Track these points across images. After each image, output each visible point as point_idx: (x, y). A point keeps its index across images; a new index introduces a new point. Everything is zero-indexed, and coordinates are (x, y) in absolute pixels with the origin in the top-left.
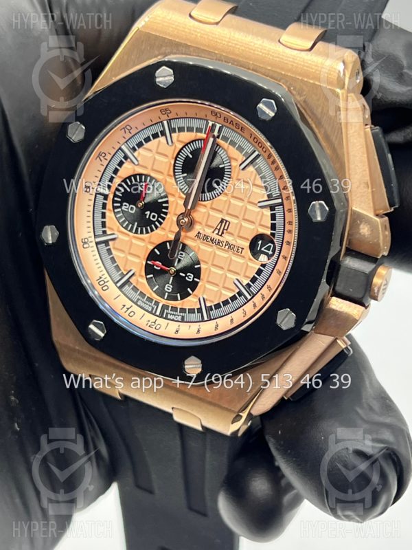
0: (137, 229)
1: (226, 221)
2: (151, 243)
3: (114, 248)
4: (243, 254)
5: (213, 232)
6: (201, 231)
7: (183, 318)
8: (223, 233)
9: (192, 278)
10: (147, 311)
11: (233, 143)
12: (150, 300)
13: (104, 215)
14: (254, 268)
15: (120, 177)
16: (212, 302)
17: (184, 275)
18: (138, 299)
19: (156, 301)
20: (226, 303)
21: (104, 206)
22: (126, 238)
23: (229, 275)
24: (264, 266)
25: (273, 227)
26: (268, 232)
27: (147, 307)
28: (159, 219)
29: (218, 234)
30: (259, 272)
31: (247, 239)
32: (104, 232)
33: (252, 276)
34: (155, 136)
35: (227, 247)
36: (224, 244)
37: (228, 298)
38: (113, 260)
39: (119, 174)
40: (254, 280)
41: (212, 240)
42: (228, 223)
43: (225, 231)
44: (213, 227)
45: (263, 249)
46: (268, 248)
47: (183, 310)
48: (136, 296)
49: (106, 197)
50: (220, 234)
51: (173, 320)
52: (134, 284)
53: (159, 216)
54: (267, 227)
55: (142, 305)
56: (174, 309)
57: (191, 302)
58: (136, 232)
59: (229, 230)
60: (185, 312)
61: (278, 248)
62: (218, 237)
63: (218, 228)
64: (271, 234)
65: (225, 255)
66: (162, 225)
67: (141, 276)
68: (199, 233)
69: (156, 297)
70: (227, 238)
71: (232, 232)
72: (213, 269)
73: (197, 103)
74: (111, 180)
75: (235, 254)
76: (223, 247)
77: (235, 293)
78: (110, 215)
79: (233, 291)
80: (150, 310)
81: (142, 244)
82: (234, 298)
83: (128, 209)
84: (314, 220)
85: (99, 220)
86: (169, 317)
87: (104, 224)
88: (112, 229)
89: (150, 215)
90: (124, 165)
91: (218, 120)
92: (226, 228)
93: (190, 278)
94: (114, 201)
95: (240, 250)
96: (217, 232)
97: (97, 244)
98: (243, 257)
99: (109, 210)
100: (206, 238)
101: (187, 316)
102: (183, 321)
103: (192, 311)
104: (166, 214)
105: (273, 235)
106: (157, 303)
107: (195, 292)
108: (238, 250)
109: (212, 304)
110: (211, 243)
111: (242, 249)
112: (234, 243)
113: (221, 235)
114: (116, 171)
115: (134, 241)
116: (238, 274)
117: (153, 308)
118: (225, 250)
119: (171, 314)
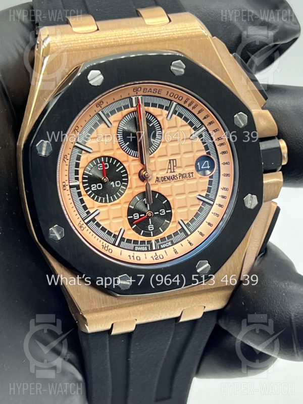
0: (110, 199)
1: (173, 160)
2: (125, 203)
3: (100, 220)
4: (194, 177)
5: (167, 172)
6: (158, 176)
7: (172, 242)
8: (174, 170)
9: (164, 212)
10: (145, 251)
11: (154, 105)
12: (143, 242)
13: (82, 201)
14: (206, 182)
15: (82, 168)
16: (187, 220)
17: (158, 213)
18: (134, 247)
19: (147, 241)
20: (197, 215)
21: (80, 194)
22: (106, 209)
23: (191, 196)
24: (211, 177)
25: (206, 148)
26: (204, 153)
27: (143, 249)
28: (123, 183)
29: (171, 172)
30: (210, 183)
31: (193, 165)
32: (88, 213)
33: (207, 188)
34: (96, 126)
35: (181, 177)
36: (178, 176)
37: (197, 211)
38: (104, 229)
39: (80, 166)
40: (209, 190)
41: (168, 179)
42: (174, 161)
43: (175, 168)
44: (165, 169)
45: (202, 168)
46: (206, 165)
47: (170, 237)
48: (132, 245)
49: (78, 187)
50: (172, 171)
51: (166, 247)
52: (126, 238)
53: (122, 181)
54: (202, 150)
55: (140, 249)
56: (163, 239)
57: (172, 228)
58: (110, 201)
59: (177, 165)
60: (172, 237)
61: (215, 161)
62: (172, 174)
63: (170, 167)
64: (207, 153)
65: (181, 183)
66: (128, 187)
67: (129, 229)
68: (157, 178)
69: (146, 239)
70: (178, 171)
71: (180, 166)
72: (178, 198)
73: (122, 87)
74: (77, 173)
75: (188, 180)
76: (178, 179)
77: (200, 205)
78: (86, 198)
79: (199, 205)
80: (146, 249)
81: (119, 207)
82: (201, 209)
83: (96, 188)
84: (241, 127)
85: (80, 206)
86: (162, 246)
87: (85, 208)
88: (93, 208)
89: (115, 184)
90: (82, 158)
91: (139, 93)
92: (175, 165)
93: (163, 212)
94: (85, 187)
95: (191, 175)
96: (169, 171)
97: (87, 224)
98: (195, 178)
99: (84, 195)
100: (164, 179)
101: (174, 239)
102: (173, 244)
103: (176, 234)
104: (127, 177)
105: (209, 153)
106: (149, 242)
107: (172, 221)
108: (189, 176)
109: (188, 221)
110: (169, 181)
111: (192, 173)
112: (184, 172)
113: (174, 172)
114: (77, 165)
115: (113, 208)
116: (196, 191)
117: (148, 247)
118: (181, 180)
119: (162, 244)
